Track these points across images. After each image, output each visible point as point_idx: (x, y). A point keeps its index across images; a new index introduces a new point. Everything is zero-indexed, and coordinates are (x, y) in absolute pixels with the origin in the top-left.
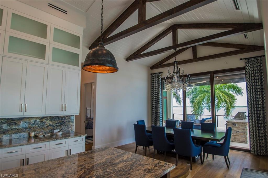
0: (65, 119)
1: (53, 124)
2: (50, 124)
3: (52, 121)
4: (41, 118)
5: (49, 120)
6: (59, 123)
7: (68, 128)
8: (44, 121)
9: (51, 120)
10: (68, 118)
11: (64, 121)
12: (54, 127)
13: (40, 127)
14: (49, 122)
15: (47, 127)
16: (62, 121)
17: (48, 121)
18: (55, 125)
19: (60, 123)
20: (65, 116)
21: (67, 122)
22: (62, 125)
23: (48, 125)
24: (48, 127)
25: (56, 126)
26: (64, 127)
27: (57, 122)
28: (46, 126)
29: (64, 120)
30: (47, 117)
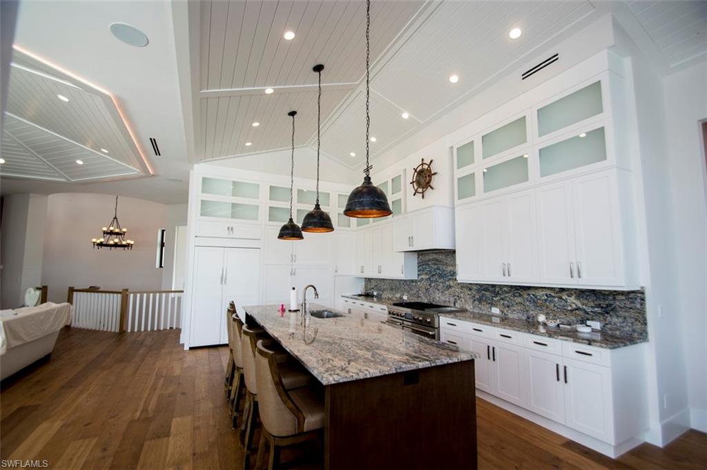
0: (614, 299)
1: (584, 307)
2: (576, 305)
3: (581, 299)
4: (557, 290)
5: (573, 297)
6: (599, 306)
7: (625, 324)
8: (564, 298)
9: (578, 297)
10: (623, 298)
11: (610, 305)
12: (588, 314)
13: (558, 308)
14: (574, 301)
15: (571, 311)
16: (607, 302)
17: (572, 299)
18: (589, 310)
19: (602, 307)
20: (615, 291)
21: (620, 307)
22: (607, 313)
23: (574, 306)
24: (574, 312)
25: (592, 312)
26: (615, 320)
27: (592, 304)
28: (569, 308)
29: (612, 302)
30: (568, 289)
